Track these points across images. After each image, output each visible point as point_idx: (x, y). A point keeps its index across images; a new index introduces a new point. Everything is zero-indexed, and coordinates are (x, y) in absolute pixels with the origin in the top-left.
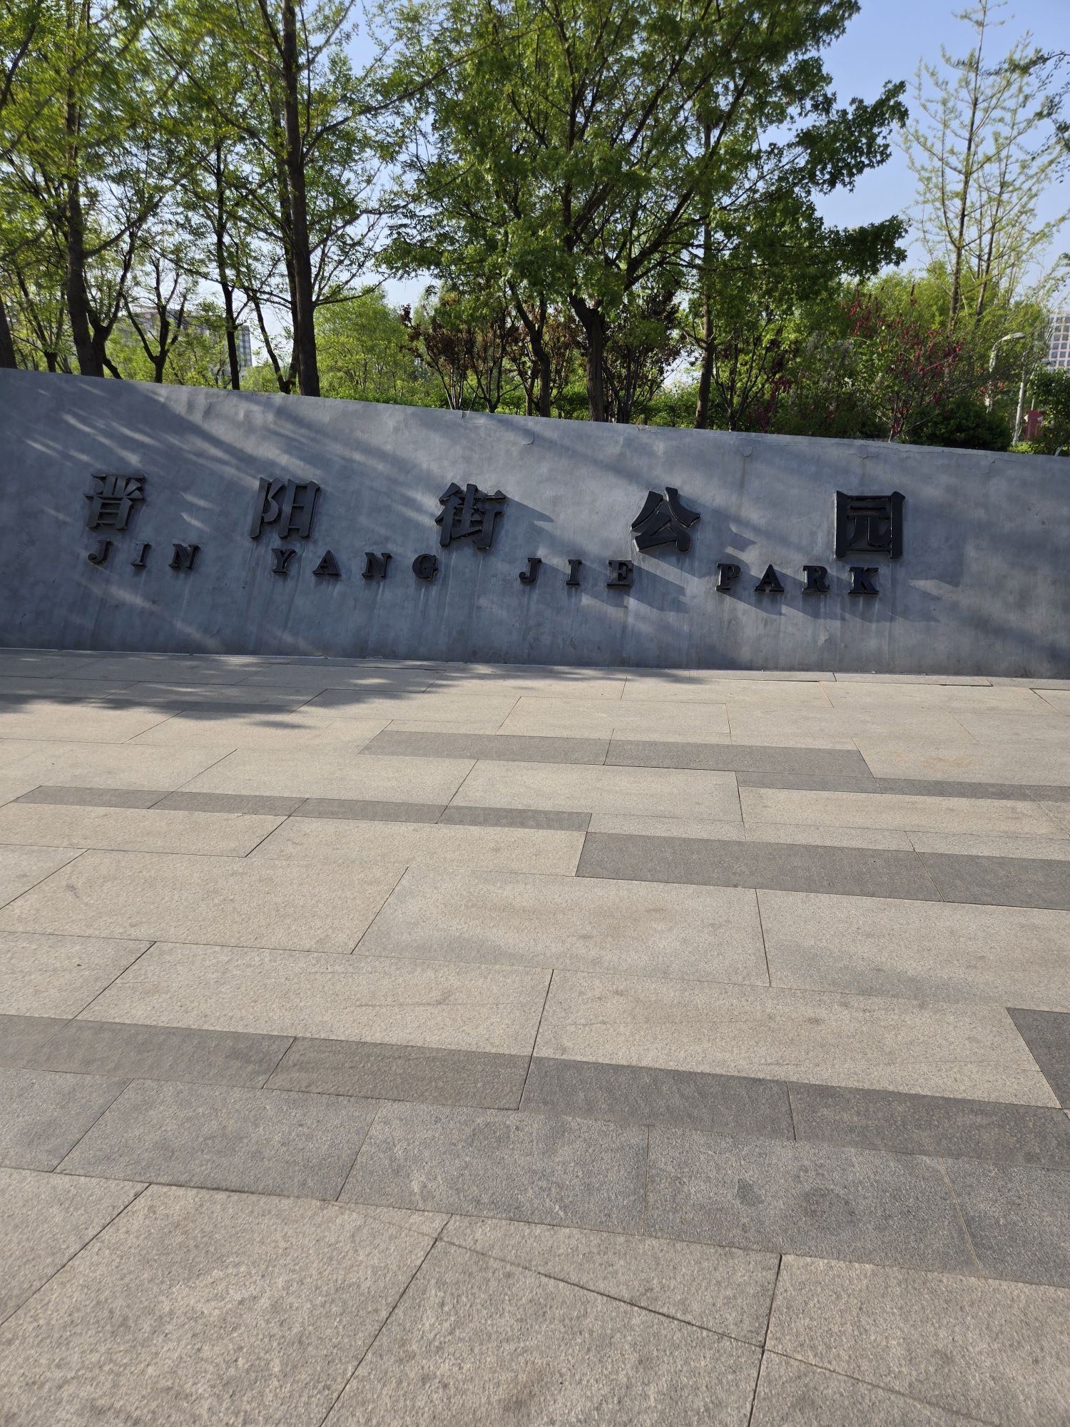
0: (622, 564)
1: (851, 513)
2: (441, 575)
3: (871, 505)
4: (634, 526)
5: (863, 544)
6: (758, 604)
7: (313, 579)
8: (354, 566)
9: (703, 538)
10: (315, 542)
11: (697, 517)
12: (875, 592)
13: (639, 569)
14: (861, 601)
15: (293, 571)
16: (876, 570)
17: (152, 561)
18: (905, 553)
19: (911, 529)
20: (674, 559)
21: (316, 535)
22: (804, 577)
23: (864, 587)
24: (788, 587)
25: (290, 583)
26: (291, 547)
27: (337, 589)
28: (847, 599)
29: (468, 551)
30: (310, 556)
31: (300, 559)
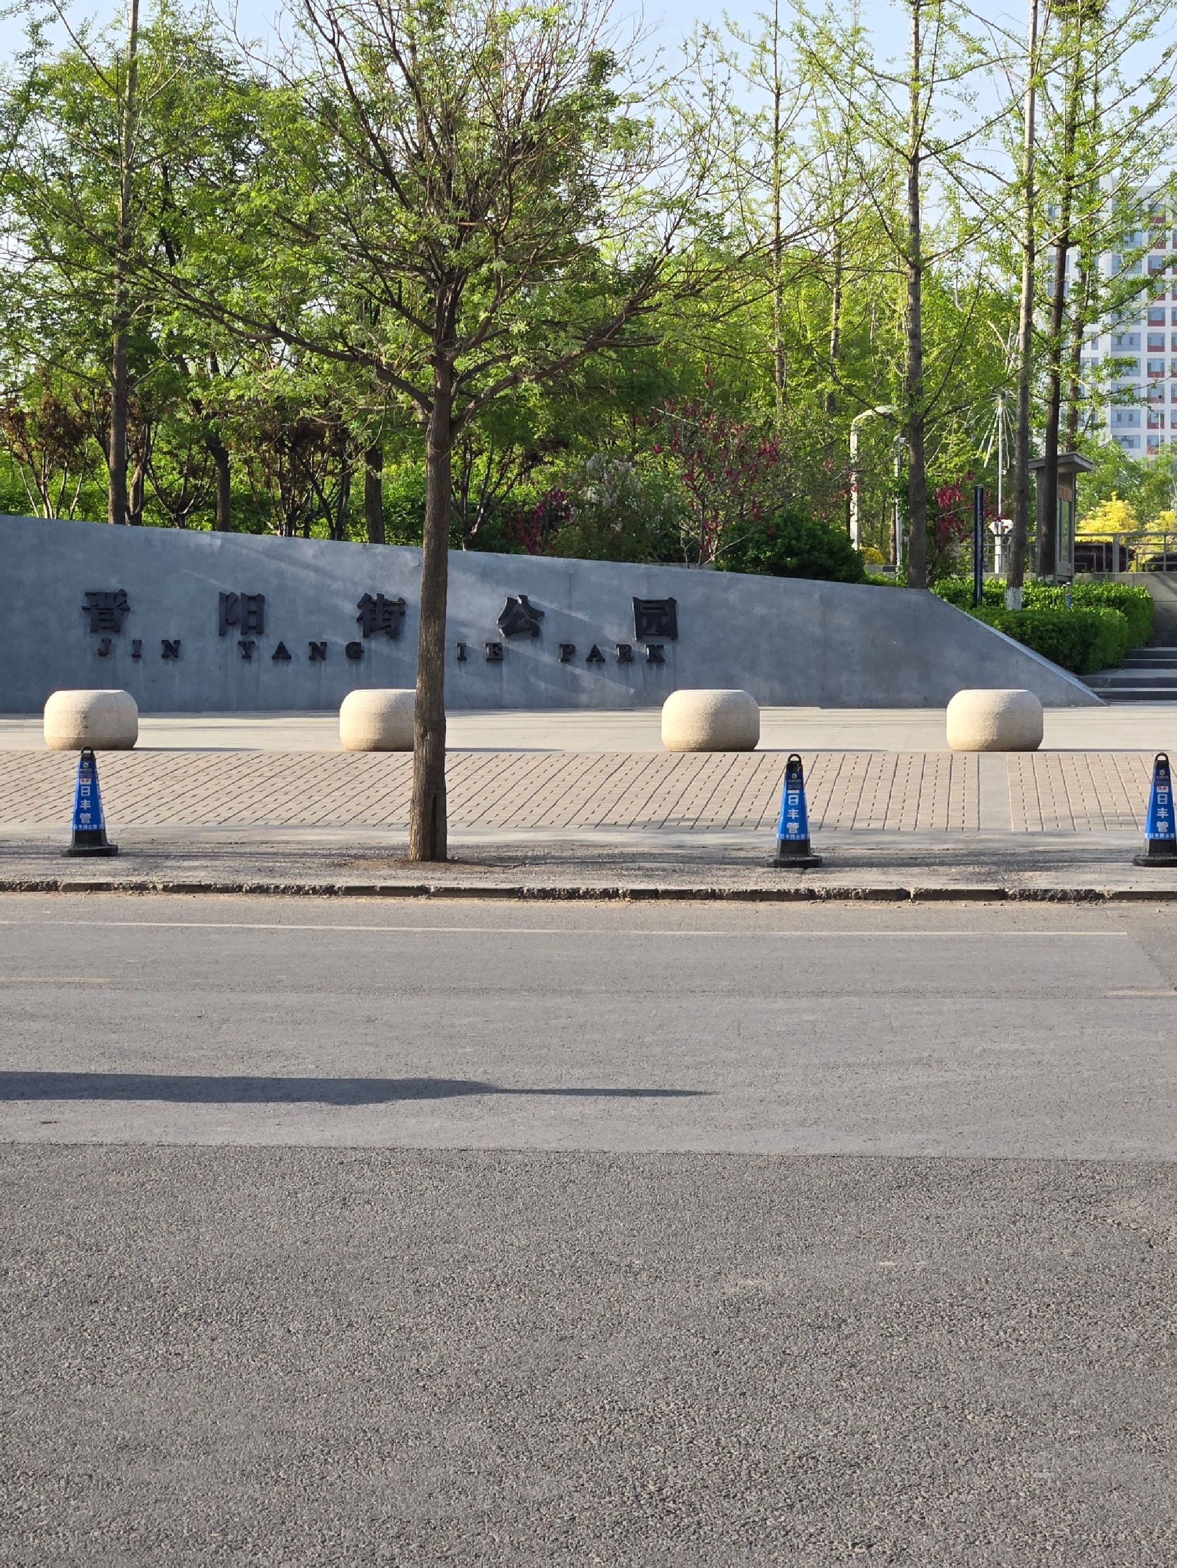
0: (495, 645)
1: (643, 611)
2: (365, 655)
3: (655, 606)
4: (500, 620)
5: (653, 630)
6: (589, 669)
7: (271, 662)
8: (300, 651)
9: (548, 627)
10: (268, 636)
11: (542, 614)
12: (663, 661)
13: (506, 648)
14: (655, 666)
15: (255, 655)
16: (662, 647)
17: (145, 652)
18: (680, 635)
19: (682, 622)
20: (529, 642)
21: (267, 630)
22: (617, 652)
23: (656, 658)
24: (607, 658)
25: (254, 666)
26: (250, 640)
27: (291, 667)
28: (646, 665)
29: (384, 639)
30: (266, 646)
31: (258, 648)
